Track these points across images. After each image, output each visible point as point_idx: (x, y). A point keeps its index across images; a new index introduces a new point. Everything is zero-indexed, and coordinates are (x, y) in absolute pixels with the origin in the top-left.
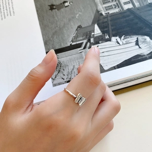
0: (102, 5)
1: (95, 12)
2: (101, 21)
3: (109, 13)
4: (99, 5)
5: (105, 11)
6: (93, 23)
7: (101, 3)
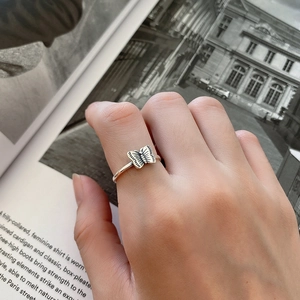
0: (255, 102)
1: (258, 125)
2: (291, 136)
3: (283, 109)
4: (249, 104)
5: (275, 111)
6: (284, 152)
7: (248, 99)
